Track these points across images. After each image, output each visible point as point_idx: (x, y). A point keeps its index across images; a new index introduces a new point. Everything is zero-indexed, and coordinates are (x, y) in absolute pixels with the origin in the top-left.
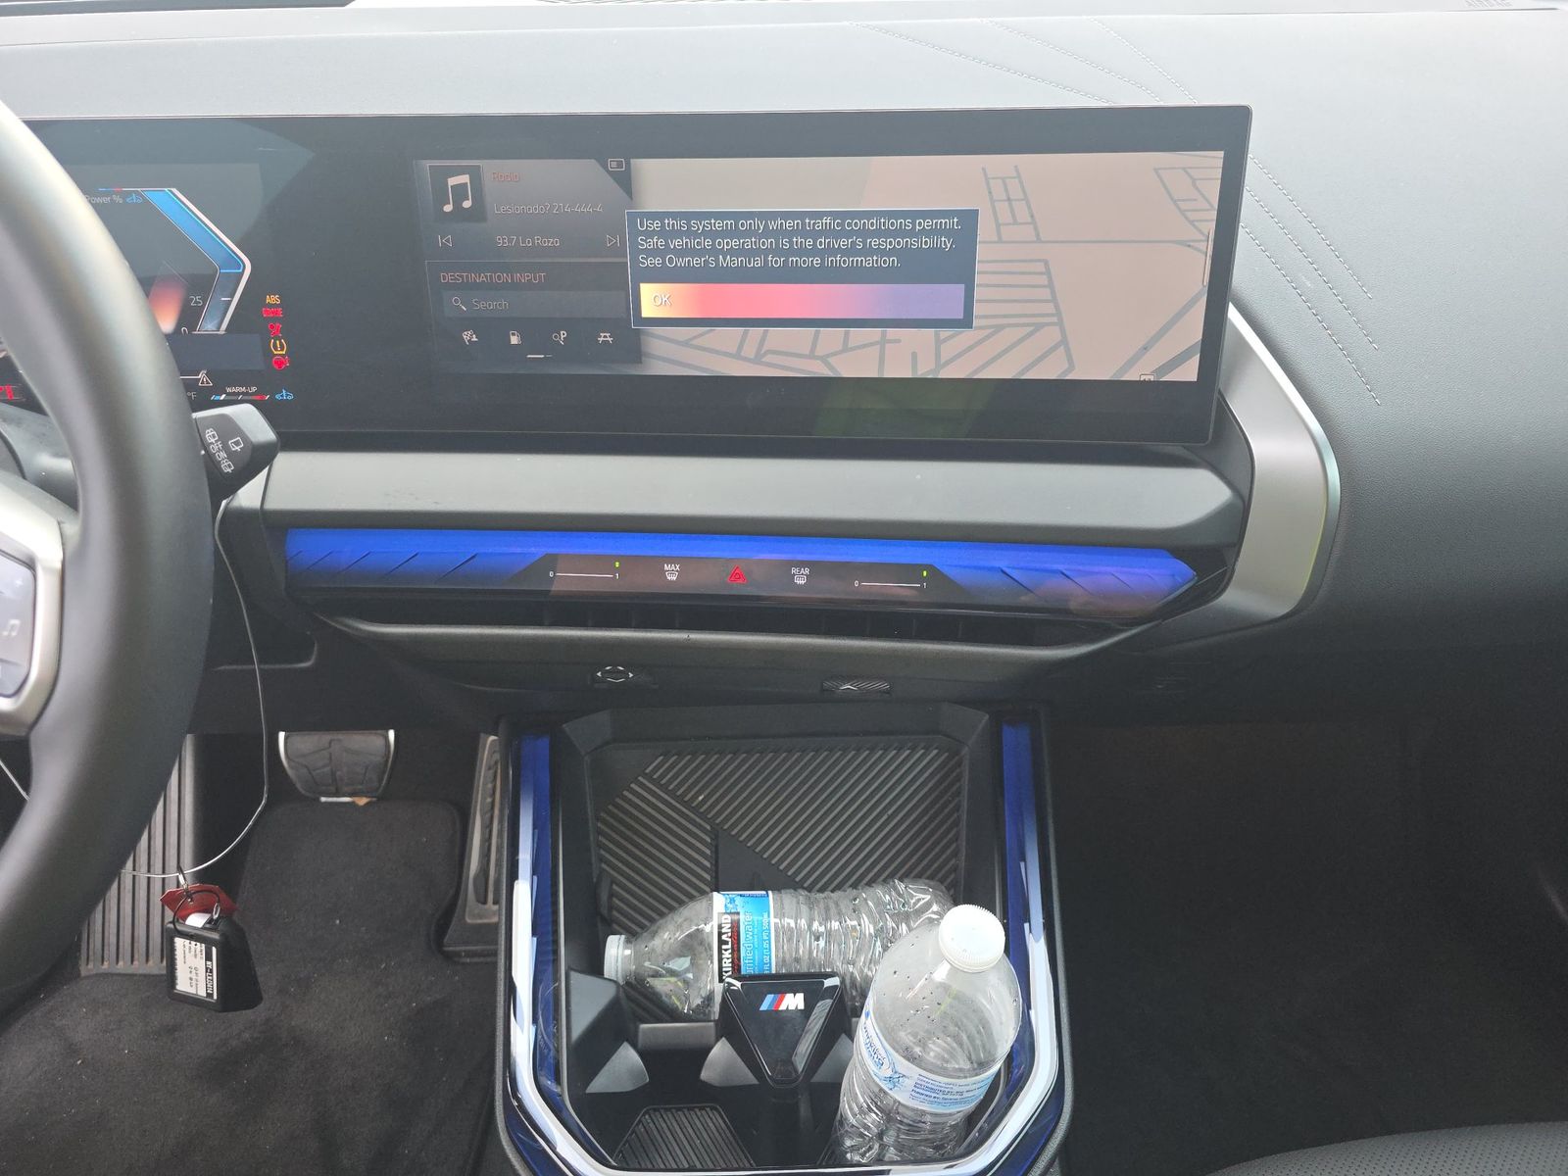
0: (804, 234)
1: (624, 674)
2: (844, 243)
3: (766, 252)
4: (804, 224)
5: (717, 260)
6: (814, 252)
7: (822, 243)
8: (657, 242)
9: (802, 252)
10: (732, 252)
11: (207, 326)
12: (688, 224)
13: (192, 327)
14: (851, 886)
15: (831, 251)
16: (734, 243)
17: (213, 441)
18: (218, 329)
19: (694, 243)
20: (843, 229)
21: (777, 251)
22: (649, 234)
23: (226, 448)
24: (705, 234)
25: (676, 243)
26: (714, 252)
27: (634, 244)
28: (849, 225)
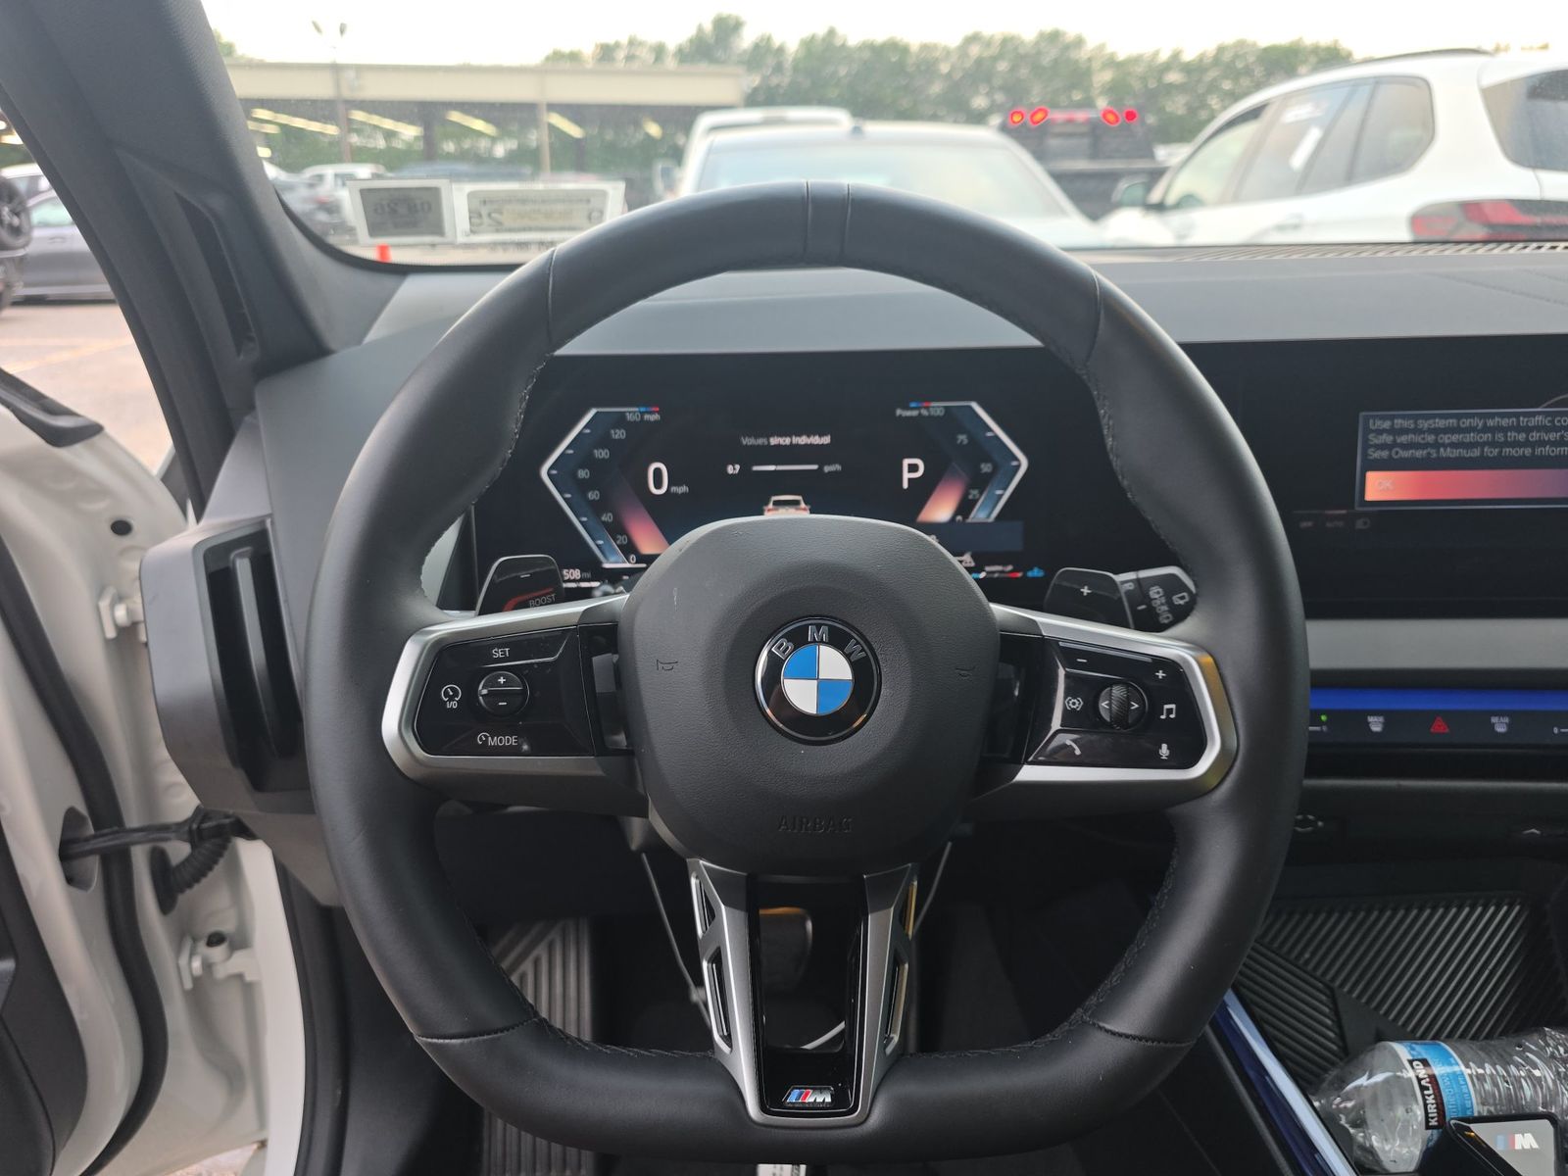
0: (1518, 429)
1: (1315, 822)
2: (1553, 436)
3: (1484, 444)
4: (1518, 421)
5: (1438, 452)
6: (1526, 443)
7: (1535, 436)
8: (1387, 439)
9: (1516, 444)
10: (1454, 445)
11: (979, 515)
12: (1416, 423)
13: (966, 515)
14: (1500, 1035)
15: (1542, 443)
16: (1455, 438)
17: (1157, 596)
18: (989, 516)
19: (1418, 439)
20: (1554, 425)
21: (1493, 444)
22: (1380, 432)
23: (1169, 603)
24: (1431, 431)
25: (1403, 439)
26: (1437, 445)
27: (1366, 440)
28: (1559, 421)
